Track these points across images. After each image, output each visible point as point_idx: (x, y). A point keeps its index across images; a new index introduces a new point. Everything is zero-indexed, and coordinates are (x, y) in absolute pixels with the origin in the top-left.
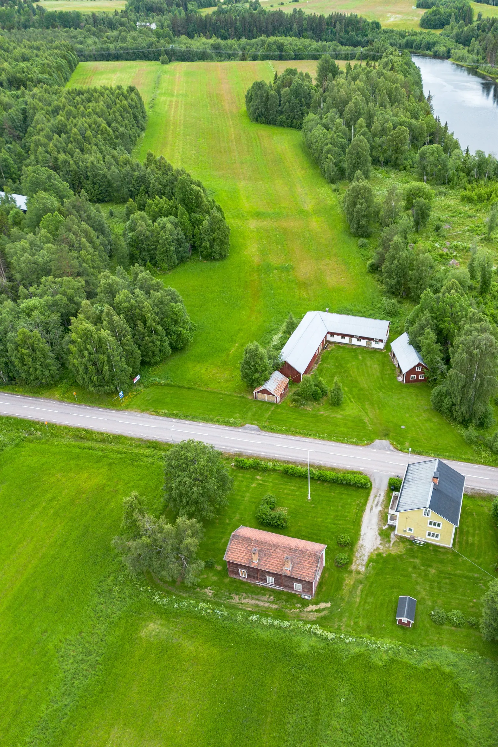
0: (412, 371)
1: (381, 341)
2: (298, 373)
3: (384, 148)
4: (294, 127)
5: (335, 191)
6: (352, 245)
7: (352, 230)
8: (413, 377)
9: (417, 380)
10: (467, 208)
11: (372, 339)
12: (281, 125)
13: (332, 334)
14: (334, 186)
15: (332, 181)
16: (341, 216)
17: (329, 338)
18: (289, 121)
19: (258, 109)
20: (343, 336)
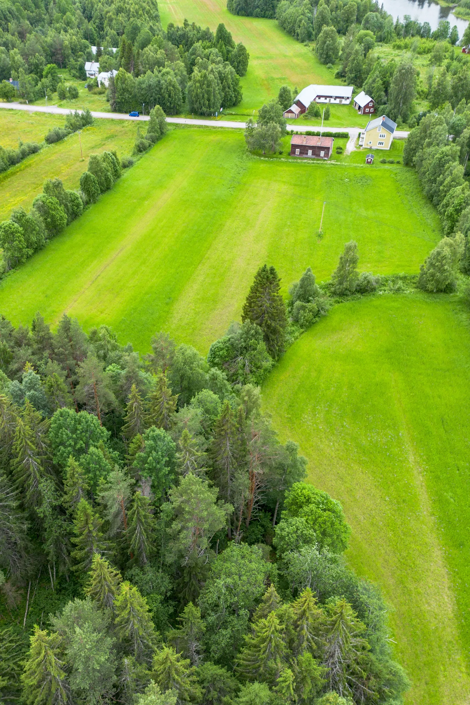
0: (367, 106)
1: (348, 98)
2: (305, 107)
3: (339, 19)
4: (267, 17)
5: (306, 45)
6: (323, 69)
7: (323, 60)
8: (367, 110)
9: (369, 113)
10: (397, 52)
11: (343, 98)
12: (257, 16)
13: (319, 97)
14: (305, 44)
15: (303, 41)
16: (313, 57)
17: (318, 100)
18: (263, 13)
19: (239, 4)
20: (326, 97)
